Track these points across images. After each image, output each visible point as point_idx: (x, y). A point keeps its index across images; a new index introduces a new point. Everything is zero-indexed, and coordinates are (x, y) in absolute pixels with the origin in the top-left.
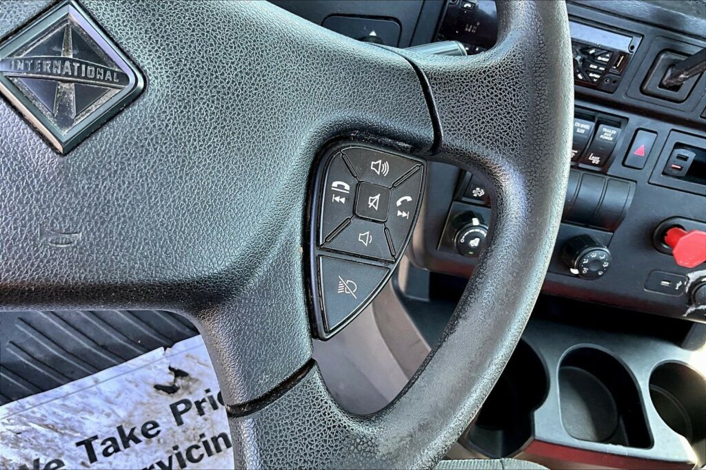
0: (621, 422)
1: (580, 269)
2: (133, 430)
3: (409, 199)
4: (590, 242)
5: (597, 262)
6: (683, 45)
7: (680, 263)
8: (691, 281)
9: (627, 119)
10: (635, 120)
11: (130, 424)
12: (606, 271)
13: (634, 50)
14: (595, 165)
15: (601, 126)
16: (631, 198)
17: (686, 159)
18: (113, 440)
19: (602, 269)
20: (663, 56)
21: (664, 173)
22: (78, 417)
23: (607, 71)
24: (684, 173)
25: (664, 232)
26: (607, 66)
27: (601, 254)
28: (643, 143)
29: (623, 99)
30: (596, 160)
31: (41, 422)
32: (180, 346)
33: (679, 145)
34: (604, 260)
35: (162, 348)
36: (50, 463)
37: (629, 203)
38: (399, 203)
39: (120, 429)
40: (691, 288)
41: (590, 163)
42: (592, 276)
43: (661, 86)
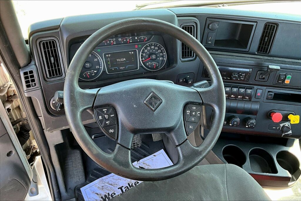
0: (270, 169)
1: (248, 126)
2: (132, 184)
3: (199, 112)
4: (250, 118)
5: (252, 123)
6: (263, 69)
7: (274, 121)
8: (281, 126)
9: (254, 87)
10: (256, 87)
11: (131, 182)
12: (255, 126)
13: (251, 72)
14: (247, 99)
15: (247, 90)
16: (259, 106)
17: (272, 95)
18: (127, 187)
19: (254, 125)
20: (258, 72)
21: (267, 99)
22: (117, 181)
23: (245, 77)
24: (272, 98)
25: (270, 114)
26: (245, 76)
27: (253, 121)
28: (259, 92)
29: (251, 83)
30: (247, 98)
31: (108, 183)
32: (141, 161)
33: (269, 92)
34: (254, 123)
35: (137, 162)
36: (112, 194)
37: (259, 107)
38: (198, 113)
39: (129, 184)
40: (282, 129)
41: (246, 99)
42: (251, 127)
43: (260, 79)
